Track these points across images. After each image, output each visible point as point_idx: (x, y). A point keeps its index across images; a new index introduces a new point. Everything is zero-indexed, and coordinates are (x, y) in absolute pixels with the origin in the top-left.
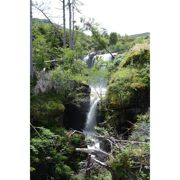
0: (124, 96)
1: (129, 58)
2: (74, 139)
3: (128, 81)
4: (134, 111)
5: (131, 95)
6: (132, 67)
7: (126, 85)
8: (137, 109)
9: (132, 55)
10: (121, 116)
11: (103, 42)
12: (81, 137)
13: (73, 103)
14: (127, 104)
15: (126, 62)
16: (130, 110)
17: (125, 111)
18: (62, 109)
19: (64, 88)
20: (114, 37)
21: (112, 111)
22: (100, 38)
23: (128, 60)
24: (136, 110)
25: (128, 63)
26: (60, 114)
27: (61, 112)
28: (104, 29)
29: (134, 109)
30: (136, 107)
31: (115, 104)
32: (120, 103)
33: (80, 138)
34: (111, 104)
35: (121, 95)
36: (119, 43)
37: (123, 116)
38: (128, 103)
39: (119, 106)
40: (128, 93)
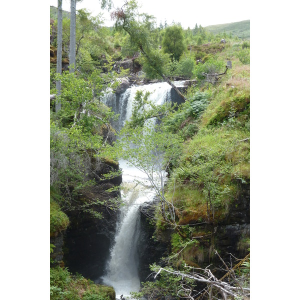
0: (217, 194)
1: (224, 104)
2: (90, 297)
3: (225, 160)
4: (239, 230)
5: (232, 193)
6: (233, 126)
7: (222, 170)
8: (244, 225)
9: (231, 99)
10: (208, 240)
11: (156, 58)
12: (108, 292)
13: (87, 208)
14: (224, 213)
15: (219, 115)
16: (229, 227)
17: (218, 230)
18: (64, 225)
19: (66, 172)
20: (175, 41)
21: (190, 229)
22: (149, 51)
23: (222, 110)
24: (243, 228)
25: (221, 116)
26: (58, 236)
27: (60, 230)
28: (148, 17)
29: (238, 225)
30: (243, 221)
31: (196, 214)
32: (208, 211)
33: (106, 294)
34: (186, 214)
35: (209, 194)
36: (188, 57)
37: (212, 241)
38: (226, 212)
39: (204, 218)
40: (227, 189)
